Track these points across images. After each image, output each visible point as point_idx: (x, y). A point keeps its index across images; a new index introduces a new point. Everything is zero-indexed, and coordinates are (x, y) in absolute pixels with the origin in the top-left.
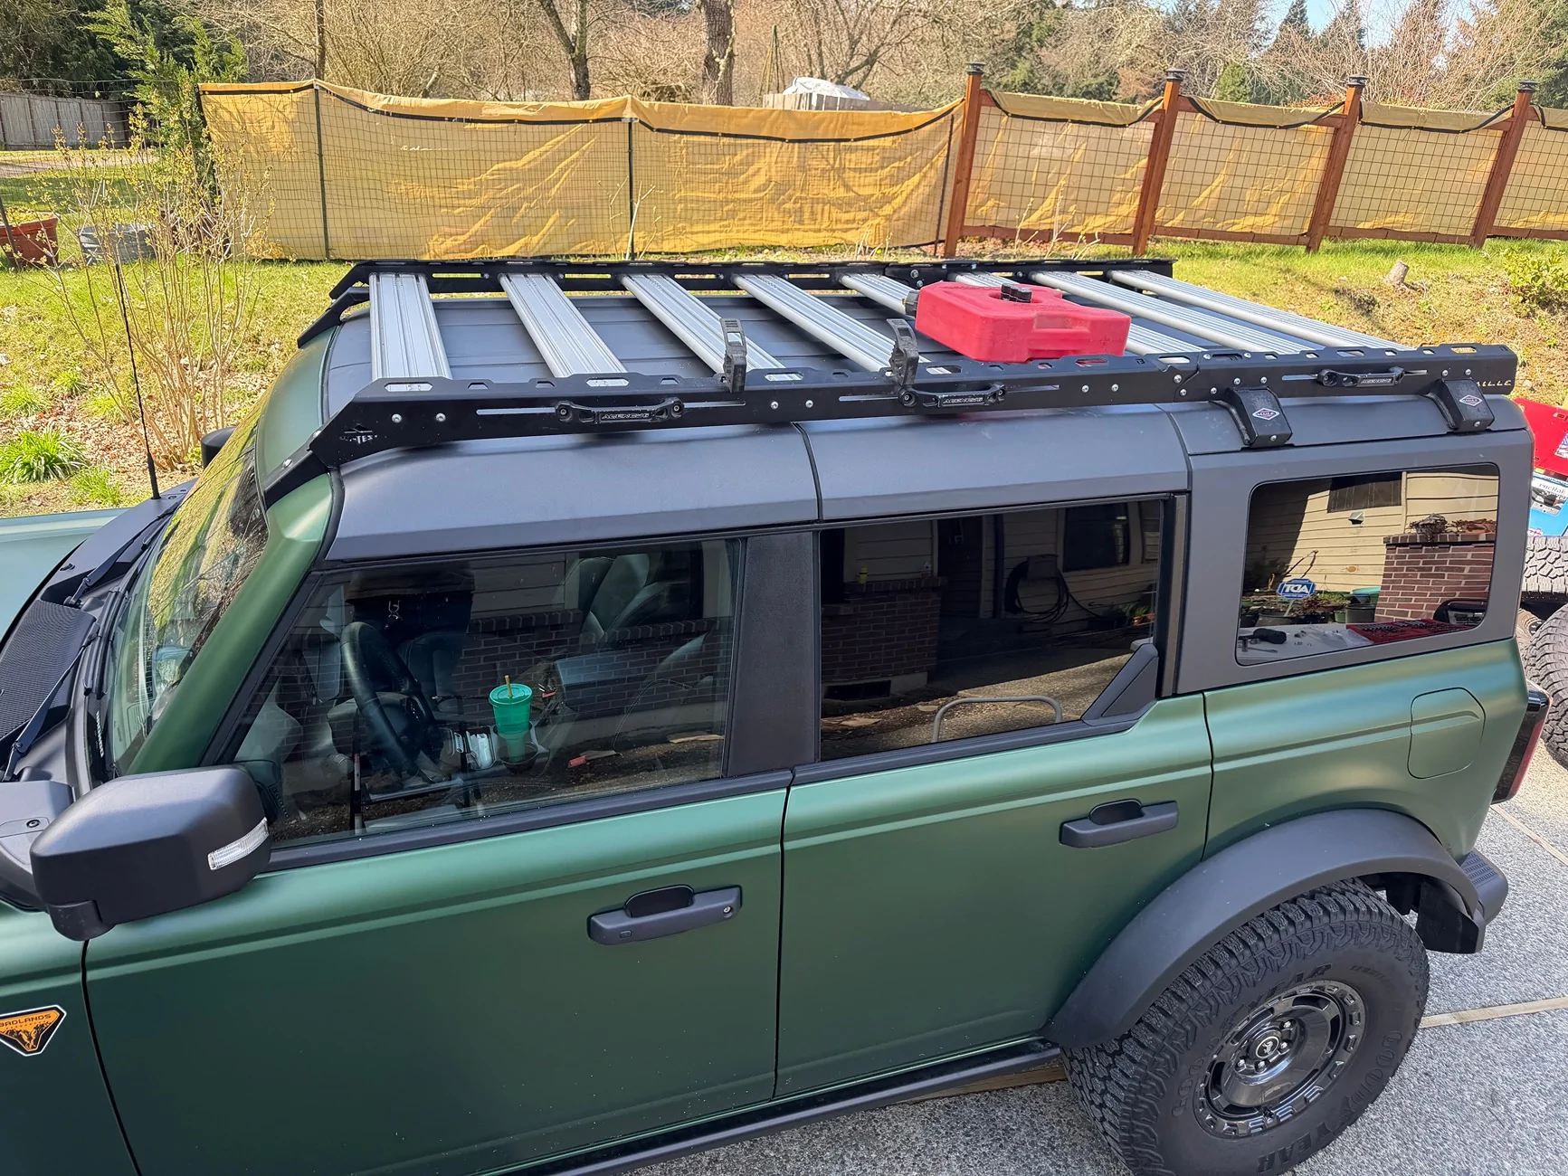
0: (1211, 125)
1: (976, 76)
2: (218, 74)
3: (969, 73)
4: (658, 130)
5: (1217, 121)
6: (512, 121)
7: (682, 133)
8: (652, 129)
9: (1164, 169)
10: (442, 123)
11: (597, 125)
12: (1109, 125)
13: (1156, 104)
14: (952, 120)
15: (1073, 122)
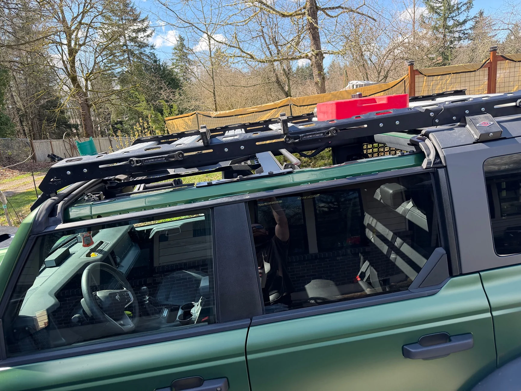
0: (513, 64)
1: (411, 66)
2: (170, 114)
3: (409, 65)
4: (300, 106)
5: (516, 61)
6: (254, 113)
7: (308, 105)
8: (298, 106)
9: (495, 83)
10: (233, 117)
11: (280, 108)
12: (469, 72)
13: (487, 61)
14: (405, 82)
15: (453, 73)
